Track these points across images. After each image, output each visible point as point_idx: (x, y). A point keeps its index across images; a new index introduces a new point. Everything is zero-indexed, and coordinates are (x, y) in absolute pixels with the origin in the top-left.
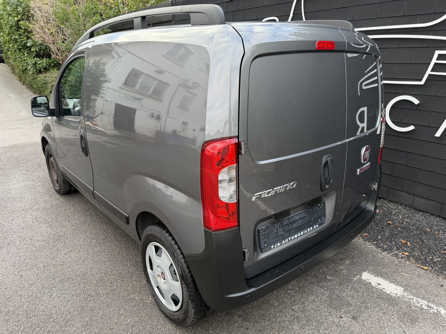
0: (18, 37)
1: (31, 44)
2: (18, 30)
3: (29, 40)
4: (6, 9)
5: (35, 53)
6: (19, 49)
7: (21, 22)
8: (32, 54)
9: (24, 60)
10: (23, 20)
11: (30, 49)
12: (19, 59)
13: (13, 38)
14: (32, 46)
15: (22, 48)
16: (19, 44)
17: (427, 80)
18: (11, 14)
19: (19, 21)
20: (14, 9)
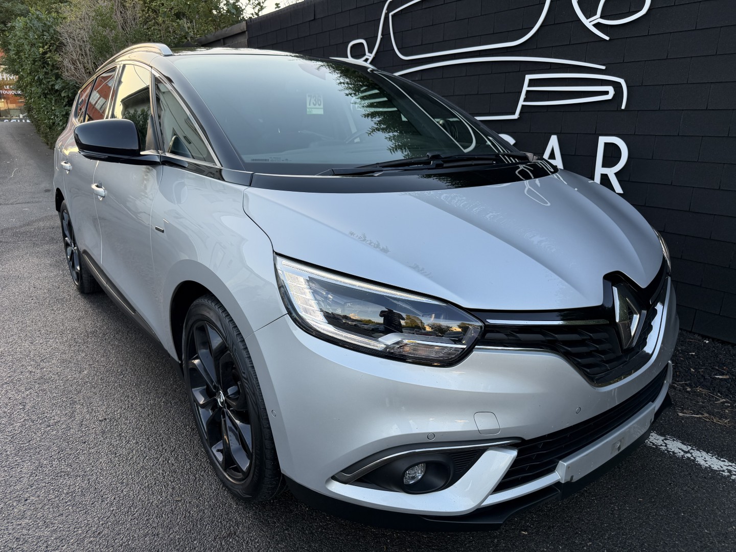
0: (43, 77)
1: (60, 87)
2: (44, 67)
3: (59, 81)
4: (27, 37)
5: (66, 100)
6: (45, 95)
7: (48, 55)
8: (62, 101)
9: (51, 111)
10: (50, 51)
11: (60, 95)
12: (44, 108)
13: (36, 78)
14: (63, 88)
15: (49, 92)
16: (44, 87)
17: (521, 113)
18: (35, 44)
19: (45, 53)
20: (39, 37)
